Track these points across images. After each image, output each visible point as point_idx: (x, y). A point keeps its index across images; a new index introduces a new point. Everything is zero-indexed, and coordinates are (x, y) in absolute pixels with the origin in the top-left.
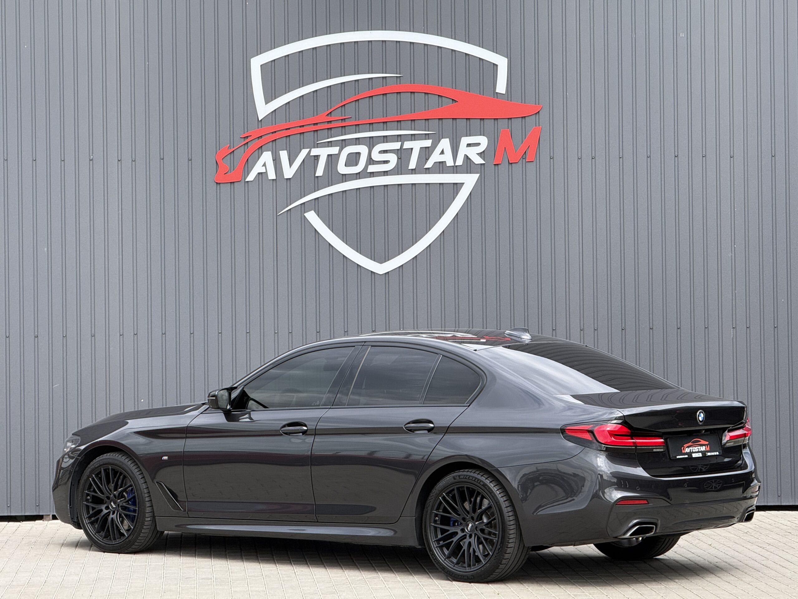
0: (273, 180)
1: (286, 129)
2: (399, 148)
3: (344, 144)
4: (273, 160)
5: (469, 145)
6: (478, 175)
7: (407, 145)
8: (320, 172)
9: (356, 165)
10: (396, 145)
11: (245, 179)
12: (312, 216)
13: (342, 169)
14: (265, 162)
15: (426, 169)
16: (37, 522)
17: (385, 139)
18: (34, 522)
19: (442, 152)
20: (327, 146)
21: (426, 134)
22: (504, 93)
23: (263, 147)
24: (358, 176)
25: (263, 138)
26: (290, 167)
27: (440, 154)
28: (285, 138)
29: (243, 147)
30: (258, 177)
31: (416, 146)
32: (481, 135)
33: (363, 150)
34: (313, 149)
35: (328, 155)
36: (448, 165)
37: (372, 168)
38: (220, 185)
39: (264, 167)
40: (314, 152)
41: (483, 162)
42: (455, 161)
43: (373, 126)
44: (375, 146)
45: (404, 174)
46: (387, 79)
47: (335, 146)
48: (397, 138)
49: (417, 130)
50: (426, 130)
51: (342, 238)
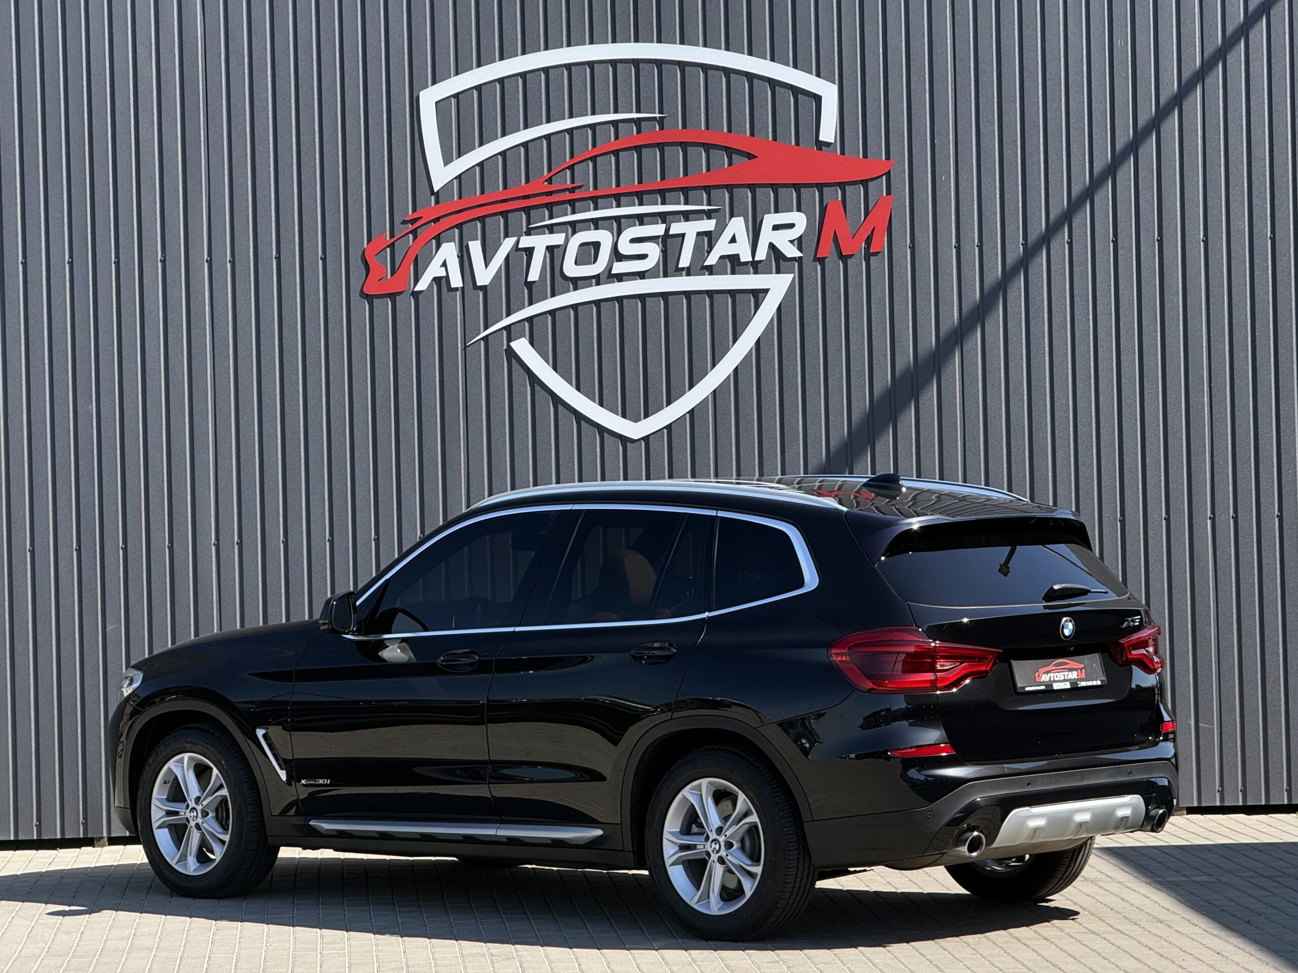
0: (458, 288)
1: (479, 206)
3: (571, 229)
4: (458, 257)
5: (776, 228)
6: (793, 275)
7: (676, 228)
8: (534, 274)
9: (595, 261)
10: (659, 229)
11: (413, 288)
12: (522, 347)
13: (571, 269)
14: (444, 262)
15: (707, 266)
16: (84, 848)
17: (641, 219)
18: (78, 850)
19: (733, 240)
20: (545, 230)
21: (707, 210)
22: (832, 141)
23: (441, 235)
24: (598, 280)
25: (441, 220)
26: (486, 266)
27: (730, 242)
28: (480, 220)
29: (409, 235)
30: (433, 284)
31: (690, 229)
32: (795, 210)
33: (604, 237)
34: (522, 238)
35: (548, 248)
36: (742, 260)
37: (619, 268)
38: (373, 298)
39: (444, 268)
40: (526, 242)
41: (800, 255)
42: (754, 253)
43: (621, 198)
44: (624, 230)
45: (672, 275)
46: (641, 122)
47: (558, 232)
48: (659, 218)
49: (692, 204)
50: (706, 204)
51: (573, 382)
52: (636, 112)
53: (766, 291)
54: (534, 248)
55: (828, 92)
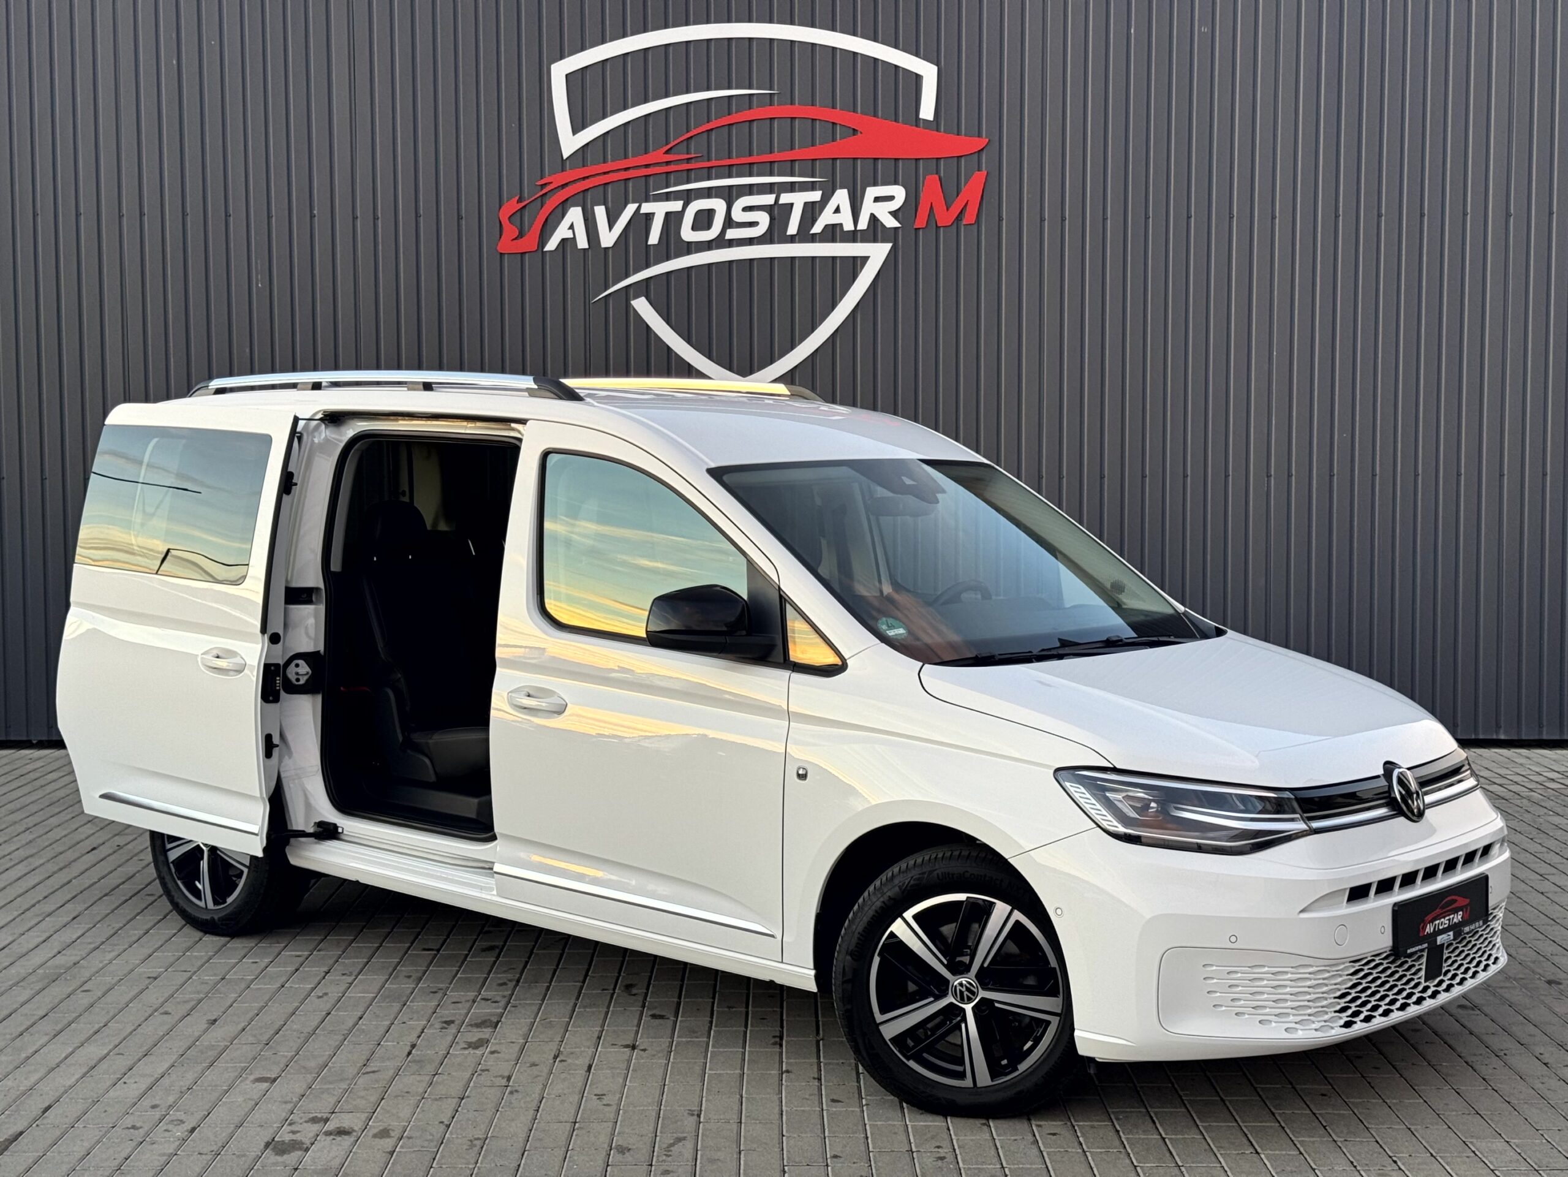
0: (584, 249)
2: (772, 202)
3: (688, 197)
4: (585, 220)
5: (877, 199)
6: (890, 245)
7: (785, 198)
8: (654, 238)
9: (708, 226)
10: (769, 199)
11: (543, 247)
12: (642, 306)
13: (687, 234)
14: (572, 224)
15: (813, 234)
17: (750, 190)
19: (837, 210)
20: (665, 197)
21: (813, 182)
22: (930, 117)
23: (570, 200)
24: (711, 245)
25: (568, 186)
26: (610, 230)
27: (834, 212)
28: (602, 187)
29: (540, 199)
30: (561, 246)
31: (798, 200)
32: (896, 183)
33: (718, 205)
34: (644, 205)
35: (668, 214)
36: (845, 229)
37: (731, 234)
38: (506, 256)
39: (571, 231)
40: (646, 208)
41: (899, 225)
42: (856, 222)
43: (734, 169)
44: (737, 199)
45: (780, 242)
46: (755, 98)
47: (676, 199)
48: (769, 188)
49: (800, 176)
50: (813, 177)
51: (686, 338)
52: (750, 88)
53: (867, 258)
54: (653, 214)
55: (928, 72)
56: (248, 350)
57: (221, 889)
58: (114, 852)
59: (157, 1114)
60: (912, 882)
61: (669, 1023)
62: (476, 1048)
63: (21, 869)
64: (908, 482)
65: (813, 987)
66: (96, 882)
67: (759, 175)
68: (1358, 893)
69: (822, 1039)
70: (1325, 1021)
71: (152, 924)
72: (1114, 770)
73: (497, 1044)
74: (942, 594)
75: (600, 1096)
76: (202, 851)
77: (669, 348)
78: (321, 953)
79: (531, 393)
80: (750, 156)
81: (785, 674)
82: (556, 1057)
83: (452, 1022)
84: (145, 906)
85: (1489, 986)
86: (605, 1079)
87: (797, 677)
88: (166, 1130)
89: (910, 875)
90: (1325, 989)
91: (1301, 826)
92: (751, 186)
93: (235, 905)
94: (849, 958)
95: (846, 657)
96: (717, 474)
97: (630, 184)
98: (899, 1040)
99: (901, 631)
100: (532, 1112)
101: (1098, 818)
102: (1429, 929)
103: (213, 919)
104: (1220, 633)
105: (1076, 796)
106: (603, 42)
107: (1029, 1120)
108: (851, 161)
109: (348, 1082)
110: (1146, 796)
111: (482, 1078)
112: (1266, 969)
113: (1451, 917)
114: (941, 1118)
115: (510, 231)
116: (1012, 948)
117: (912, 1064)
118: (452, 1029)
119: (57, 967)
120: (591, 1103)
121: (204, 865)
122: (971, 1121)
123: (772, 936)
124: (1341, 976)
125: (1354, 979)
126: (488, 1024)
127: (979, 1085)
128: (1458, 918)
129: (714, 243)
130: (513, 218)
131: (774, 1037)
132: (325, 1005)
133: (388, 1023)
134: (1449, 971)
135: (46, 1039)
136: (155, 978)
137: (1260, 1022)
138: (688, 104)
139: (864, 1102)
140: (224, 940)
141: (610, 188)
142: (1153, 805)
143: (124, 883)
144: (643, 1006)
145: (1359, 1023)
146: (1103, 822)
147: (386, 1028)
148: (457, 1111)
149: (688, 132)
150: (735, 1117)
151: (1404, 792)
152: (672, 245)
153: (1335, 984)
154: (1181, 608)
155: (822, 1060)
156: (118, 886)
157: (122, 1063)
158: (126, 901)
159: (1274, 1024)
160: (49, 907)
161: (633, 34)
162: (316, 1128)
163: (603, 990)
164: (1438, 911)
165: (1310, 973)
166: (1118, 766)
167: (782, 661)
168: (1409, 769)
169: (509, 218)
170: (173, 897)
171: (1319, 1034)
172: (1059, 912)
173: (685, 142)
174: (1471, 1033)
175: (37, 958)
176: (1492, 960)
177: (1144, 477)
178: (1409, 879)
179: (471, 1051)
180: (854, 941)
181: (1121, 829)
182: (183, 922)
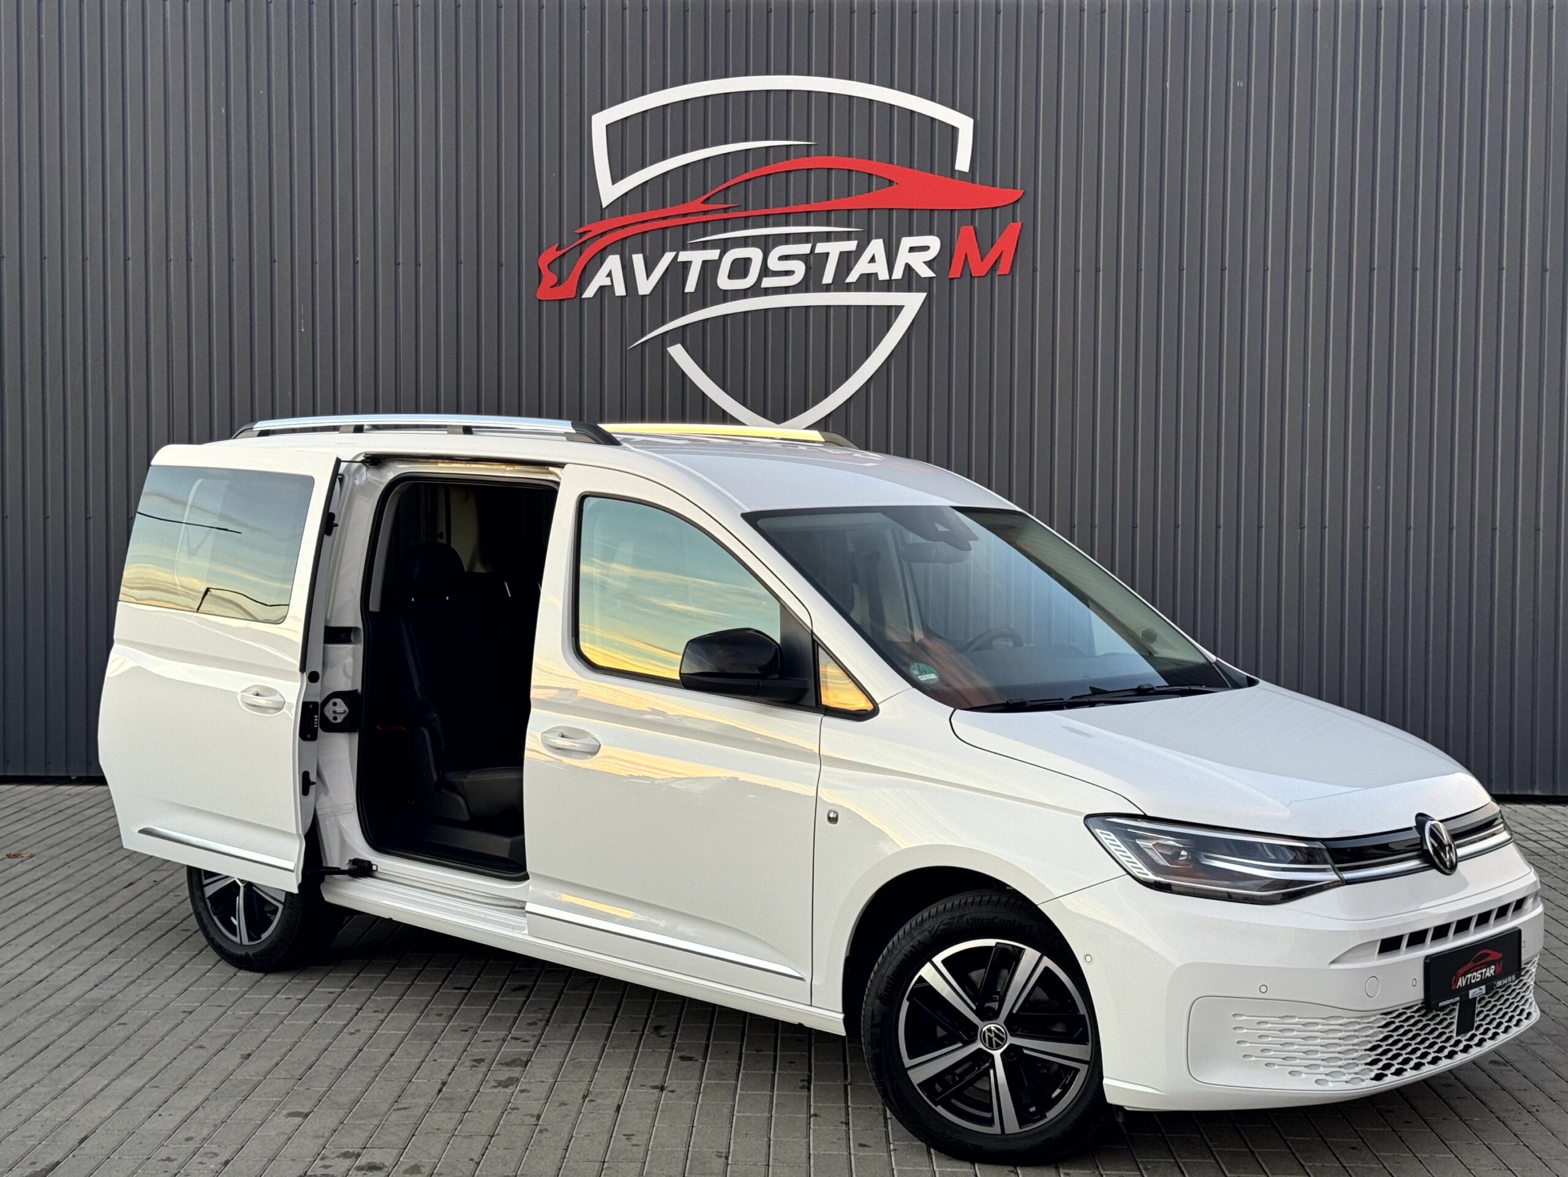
0: (622, 297)
1: (643, 222)
2: (808, 251)
3: (725, 246)
4: (623, 267)
5: (912, 250)
6: (924, 294)
7: (821, 248)
8: (691, 286)
9: (745, 275)
10: (805, 248)
11: (581, 295)
12: (677, 352)
13: (724, 282)
14: (610, 272)
15: (848, 283)
17: (787, 239)
19: (873, 260)
20: (702, 246)
21: (849, 232)
22: (966, 169)
23: (608, 248)
24: (747, 293)
25: (608, 234)
26: (648, 277)
27: (870, 262)
28: (640, 235)
29: (579, 247)
30: (599, 293)
31: (834, 249)
32: (931, 233)
33: (755, 254)
34: (681, 252)
35: (704, 262)
36: (881, 278)
37: (767, 282)
38: (545, 303)
39: (609, 278)
40: (683, 256)
41: (934, 275)
42: (890, 271)
43: (771, 219)
44: (773, 248)
45: (814, 291)
46: (792, 149)
47: (712, 248)
48: (805, 238)
49: (835, 226)
50: (848, 227)
51: (721, 384)
52: (787, 139)
53: (903, 306)
54: (691, 262)
55: (965, 125)
56: (290, 393)
57: (256, 925)
58: (151, 887)
59: (192, 1146)
60: (941, 927)
61: (698, 1065)
62: (506, 1086)
63: (60, 903)
64: (941, 528)
65: (841, 1031)
66: (132, 917)
67: (795, 224)
68: (1389, 945)
69: (850, 1084)
70: (1356, 1074)
71: (187, 959)
72: (1145, 817)
73: (525, 1083)
74: (972, 642)
75: (628, 1137)
76: (239, 887)
77: (703, 394)
78: (354, 990)
79: (569, 437)
80: (787, 205)
81: (817, 717)
82: (585, 1097)
83: (482, 1060)
84: (180, 941)
85: (1521, 1042)
86: (634, 1119)
87: (828, 720)
88: (200, 1163)
89: (939, 920)
90: (1356, 1041)
91: (1332, 876)
92: (787, 235)
93: (269, 942)
94: (877, 1002)
95: (878, 701)
96: (751, 518)
97: (668, 232)
98: (927, 1085)
99: (933, 676)
100: (560, 1152)
101: (1128, 866)
102: (1461, 982)
103: (247, 954)
104: (1251, 683)
105: (1107, 843)
106: (643, 93)
107: (1057, 1168)
108: (887, 212)
109: (380, 1118)
110: (1177, 844)
111: (512, 1116)
112: (1297, 1020)
113: (1484, 970)
114: (968, 1165)
115: (550, 278)
116: (1041, 995)
117: (940, 1109)
118: (483, 1068)
119: (93, 1000)
120: (619, 1142)
121: (240, 901)
122: (999, 1167)
123: (801, 979)
124: (1372, 1028)
125: (1385, 1032)
126: (518, 1063)
127: (1007, 1132)
128: (1490, 972)
129: (750, 292)
130: (552, 266)
131: (802, 1081)
132: (357, 1041)
133: (418, 1060)
134: (1481, 1025)
135: (83, 1070)
136: (191, 1013)
137: (1290, 1073)
138: (726, 155)
139: (892, 1147)
140: (258, 975)
141: (648, 236)
142: (1183, 853)
143: (159, 918)
144: (672, 1048)
145: (1389, 1075)
146: (1133, 870)
147: (417, 1066)
148: (487, 1149)
149: (725, 182)
150: (762, 1159)
151: (1436, 845)
152: (709, 293)
153: (1366, 1036)
154: (1213, 658)
155: (850, 1104)
156: (154, 922)
157: (158, 1096)
158: (162, 936)
159: (1304, 1076)
160: (87, 940)
161: (672, 86)
162: (348, 1162)
163: (633, 1031)
164: (1470, 965)
165: (1340, 1025)
166: (1148, 814)
167: (814, 705)
168: (1442, 821)
169: (549, 265)
170: (209, 934)
171: (1350, 1086)
172: (1088, 958)
173: (723, 192)
174: (1503, 1089)
175: (74, 991)
176: (1525, 1015)
177: (1176, 527)
178: (1441, 932)
179: (500, 1089)
180: (883, 985)
181: (1151, 877)
182: (219, 958)
